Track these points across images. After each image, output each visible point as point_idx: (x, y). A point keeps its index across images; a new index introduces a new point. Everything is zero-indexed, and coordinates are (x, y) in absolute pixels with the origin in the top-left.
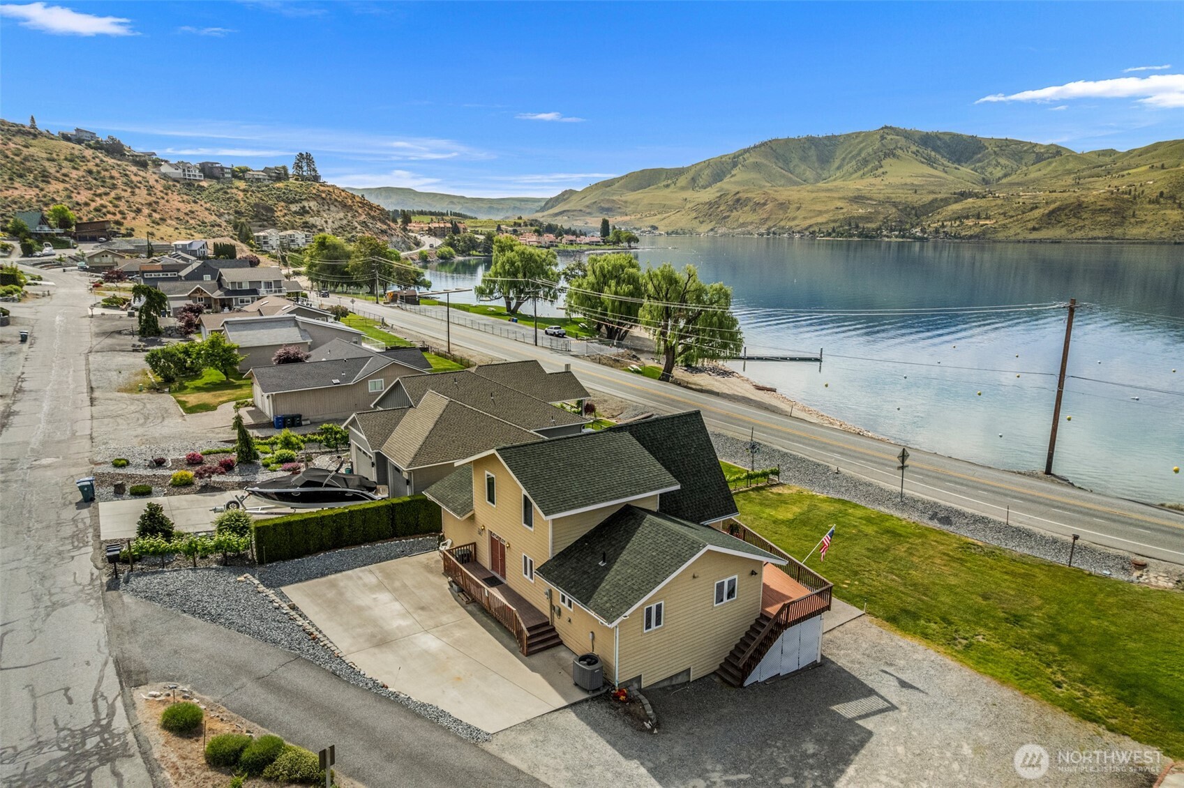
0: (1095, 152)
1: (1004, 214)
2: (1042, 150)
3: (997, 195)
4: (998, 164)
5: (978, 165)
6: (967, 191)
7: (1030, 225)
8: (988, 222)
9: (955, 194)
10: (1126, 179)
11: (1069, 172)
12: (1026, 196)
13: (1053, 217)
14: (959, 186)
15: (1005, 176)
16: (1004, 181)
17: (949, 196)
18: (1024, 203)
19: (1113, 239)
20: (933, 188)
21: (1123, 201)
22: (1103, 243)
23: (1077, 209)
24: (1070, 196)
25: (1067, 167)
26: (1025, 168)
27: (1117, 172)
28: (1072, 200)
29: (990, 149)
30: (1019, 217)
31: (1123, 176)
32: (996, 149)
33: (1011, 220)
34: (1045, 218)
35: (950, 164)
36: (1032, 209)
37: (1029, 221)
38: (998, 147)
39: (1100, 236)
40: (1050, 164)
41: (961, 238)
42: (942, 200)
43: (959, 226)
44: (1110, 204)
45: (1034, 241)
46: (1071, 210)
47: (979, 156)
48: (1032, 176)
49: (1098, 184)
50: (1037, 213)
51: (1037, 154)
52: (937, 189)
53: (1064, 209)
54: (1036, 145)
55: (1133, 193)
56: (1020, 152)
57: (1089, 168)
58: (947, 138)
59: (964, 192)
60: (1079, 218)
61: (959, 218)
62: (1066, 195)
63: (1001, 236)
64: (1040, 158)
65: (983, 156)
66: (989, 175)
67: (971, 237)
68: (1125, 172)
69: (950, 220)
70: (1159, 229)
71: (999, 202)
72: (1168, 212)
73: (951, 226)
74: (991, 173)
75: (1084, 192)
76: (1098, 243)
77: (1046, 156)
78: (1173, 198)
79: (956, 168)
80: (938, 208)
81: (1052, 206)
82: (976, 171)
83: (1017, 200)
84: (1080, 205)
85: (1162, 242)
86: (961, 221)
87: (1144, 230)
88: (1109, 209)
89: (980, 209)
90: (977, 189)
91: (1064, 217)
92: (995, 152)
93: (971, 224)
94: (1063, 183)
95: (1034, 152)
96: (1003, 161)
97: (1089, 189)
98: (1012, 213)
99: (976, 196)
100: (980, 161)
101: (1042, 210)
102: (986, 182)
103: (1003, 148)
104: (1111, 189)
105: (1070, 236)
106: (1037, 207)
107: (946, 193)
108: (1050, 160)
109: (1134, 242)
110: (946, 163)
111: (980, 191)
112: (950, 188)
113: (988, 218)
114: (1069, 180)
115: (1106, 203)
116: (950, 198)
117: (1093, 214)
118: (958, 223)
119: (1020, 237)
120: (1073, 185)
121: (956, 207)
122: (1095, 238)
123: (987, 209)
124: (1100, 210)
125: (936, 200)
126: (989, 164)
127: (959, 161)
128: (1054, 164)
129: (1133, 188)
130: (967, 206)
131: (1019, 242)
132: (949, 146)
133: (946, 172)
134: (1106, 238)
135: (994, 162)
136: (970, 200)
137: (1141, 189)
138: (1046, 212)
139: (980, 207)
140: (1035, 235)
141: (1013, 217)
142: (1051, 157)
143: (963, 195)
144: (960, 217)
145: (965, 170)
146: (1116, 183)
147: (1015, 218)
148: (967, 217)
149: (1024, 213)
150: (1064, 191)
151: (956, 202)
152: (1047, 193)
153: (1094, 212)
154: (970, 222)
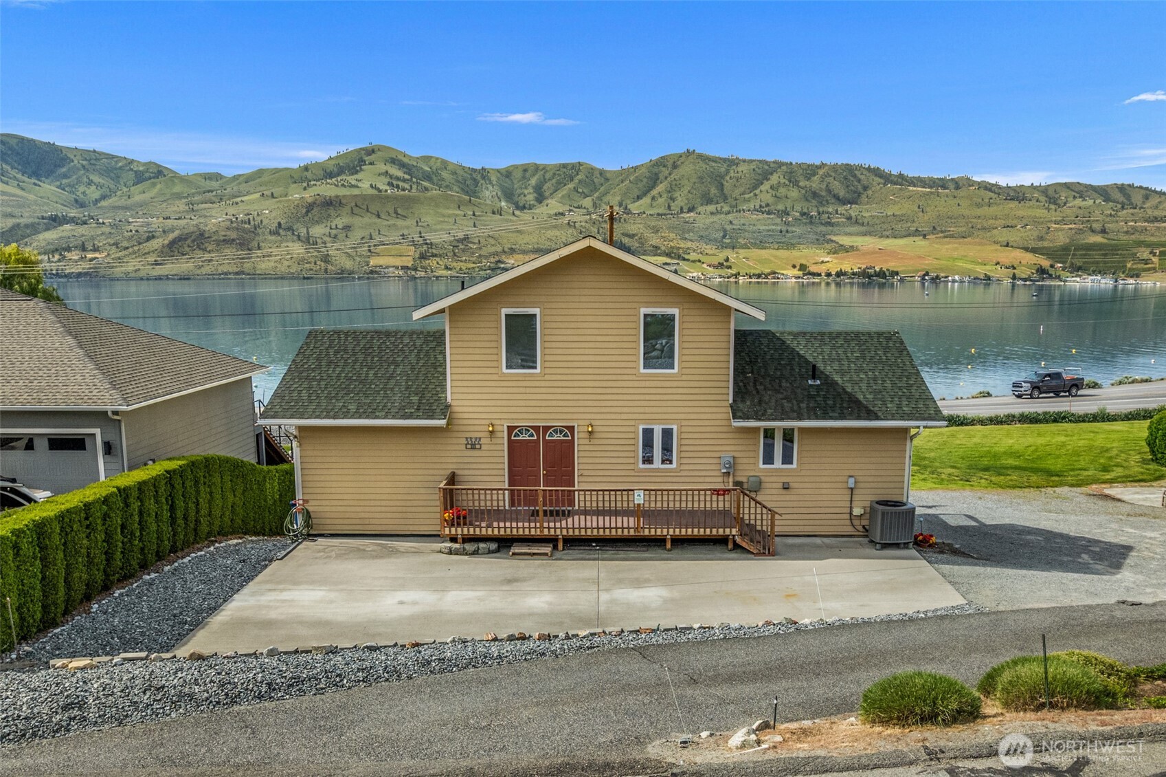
0: (201, 175)
1: (116, 244)
2: (141, 169)
3: (101, 221)
4: (90, 183)
5: (64, 181)
6: (60, 215)
7: (151, 259)
8: (97, 255)
9: (43, 218)
10: (242, 207)
11: (179, 196)
12: (137, 223)
13: (175, 247)
14: (46, 208)
15: (104, 197)
16: (103, 203)
17: (37, 220)
18: (137, 231)
19: (244, 274)
20: (9, 210)
21: (244, 230)
22: (235, 279)
23: (198, 240)
24: (189, 224)
25: (174, 191)
26: (125, 189)
27: (229, 199)
28: (192, 229)
29: (76, 162)
30: (136, 248)
31: (237, 203)
32: (84, 163)
33: (126, 252)
34: (166, 250)
35: (25, 178)
36: (148, 239)
37: (149, 253)
38: (86, 160)
39: (231, 270)
40: (154, 185)
41: (66, 276)
42: (27, 226)
43: (59, 261)
44: (233, 235)
45: (159, 278)
46: (193, 241)
47: (64, 170)
48: (138, 198)
49: (214, 211)
50: (156, 244)
51: (136, 172)
52: (16, 212)
53: (186, 239)
54: (132, 161)
55: (252, 223)
56: (116, 169)
57: (199, 193)
58: (13, 142)
59: (56, 216)
60: (204, 250)
61: (57, 250)
62: (182, 222)
63: (118, 271)
64: (140, 178)
65: (69, 170)
66: (82, 196)
67: (79, 275)
68: (238, 200)
69: (45, 253)
70: (286, 263)
71: (106, 230)
72: (290, 244)
73: (49, 261)
74: (84, 193)
75: (202, 220)
76: (229, 279)
77: (147, 175)
78: (290, 229)
79: (35, 184)
80: (23, 237)
81: (171, 236)
82: (64, 189)
83: (129, 228)
84: (202, 235)
85: (292, 277)
86: (61, 255)
87: (272, 264)
88: (233, 240)
89: (83, 239)
90: (73, 213)
91: (187, 249)
92: (83, 166)
93: (76, 258)
94: (175, 208)
95: (132, 170)
96: (96, 178)
97: (206, 216)
98: (125, 244)
99: (72, 221)
100: (65, 176)
101: (160, 240)
102: (80, 204)
103: (93, 162)
104: (228, 217)
105: (199, 272)
106: (153, 237)
107: (30, 217)
108: (152, 180)
109: (266, 277)
110: (19, 176)
111: (77, 215)
112: (35, 211)
113: (95, 250)
114: (181, 206)
115: (228, 233)
116: (38, 224)
117: (218, 245)
118: (57, 257)
119: (142, 274)
120: (187, 211)
121: (51, 235)
122: (226, 274)
123: (93, 238)
124: (224, 240)
125: (18, 225)
126: (79, 182)
127: (36, 174)
128: (159, 186)
129: (251, 217)
130: (65, 234)
131: (142, 279)
132: (18, 154)
133: (23, 189)
134: (237, 273)
135: (85, 179)
136: (67, 227)
137: (258, 219)
138: (166, 242)
139: (83, 235)
140: (159, 271)
141: (127, 248)
142: (154, 178)
143: (56, 221)
144: (60, 249)
145: (48, 188)
146: (231, 210)
147: (131, 250)
148: (69, 249)
149: (140, 244)
150: (179, 219)
151: (47, 229)
152: (161, 219)
153: (218, 243)
154: (74, 256)
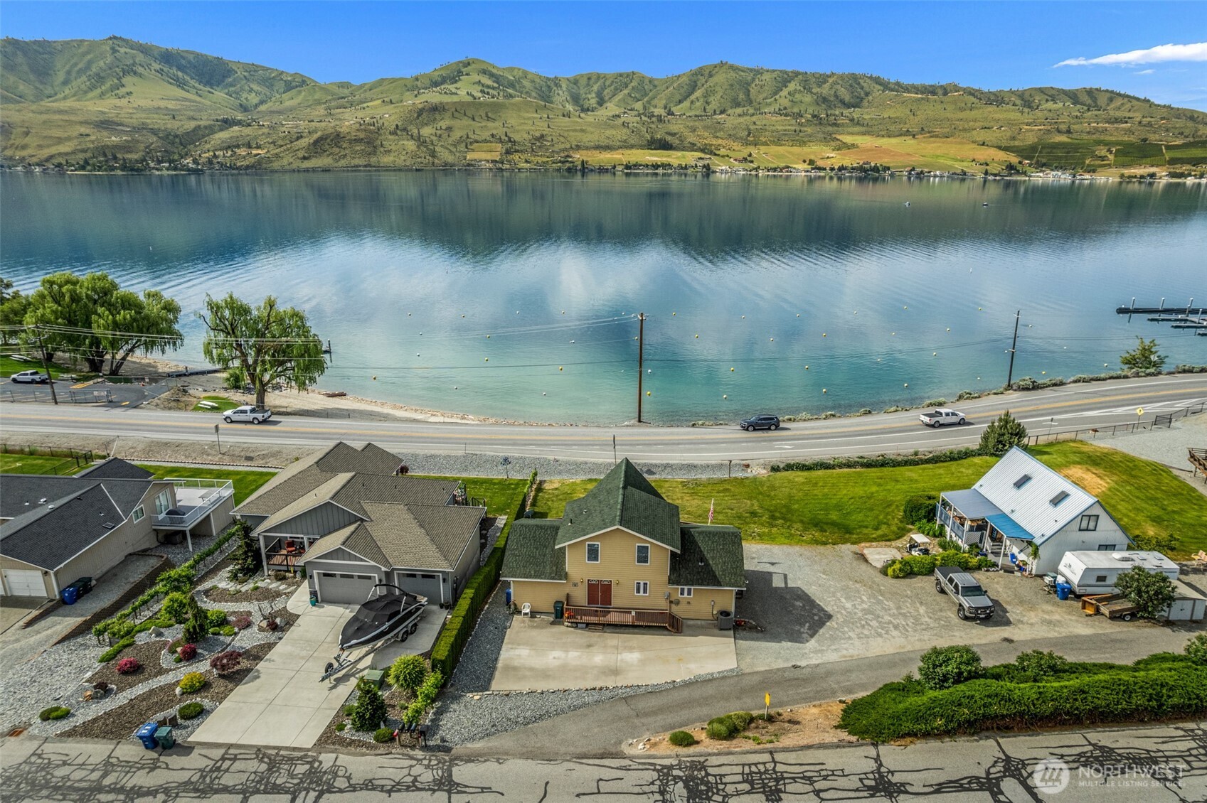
0: (335, 84)
1: (273, 143)
2: (289, 79)
3: (261, 123)
4: (251, 90)
5: (231, 89)
6: (230, 118)
7: (301, 154)
8: (260, 151)
9: (217, 121)
10: (368, 111)
11: (319, 102)
12: (289, 125)
13: (319, 146)
14: (218, 112)
15: (262, 102)
16: (263, 108)
17: (212, 123)
18: (289, 132)
19: (371, 167)
20: (192, 114)
21: (371, 131)
22: (364, 171)
23: (337, 138)
24: (328, 126)
25: (316, 98)
26: (278, 96)
27: (358, 105)
28: (331, 131)
29: (239, 73)
30: (289, 146)
31: (364, 108)
32: (245, 74)
33: (282, 149)
34: (312, 147)
35: (201, 87)
36: (298, 139)
37: (298, 150)
38: (246, 71)
39: (361, 163)
40: (300, 92)
41: (237, 169)
42: (206, 127)
43: (232, 156)
44: (362, 135)
45: (307, 170)
46: (332, 140)
47: (230, 80)
48: (288, 104)
49: (347, 115)
50: (304, 142)
51: (285, 81)
52: (197, 115)
53: (326, 139)
54: (282, 73)
55: (376, 125)
56: (270, 79)
57: (334, 99)
58: (191, 57)
59: (227, 119)
60: (340, 147)
61: (229, 147)
62: (323, 124)
63: (276, 165)
64: (289, 87)
65: (234, 80)
66: (245, 101)
67: (247, 167)
68: (365, 105)
69: (221, 150)
70: (403, 158)
71: (266, 130)
72: (406, 142)
73: (224, 156)
74: (246, 99)
75: (338, 123)
76: (360, 171)
77: (294, 84)
78: (405, 130)
79: (210, 92)
80: (204, 136)
81: (315, 136)
82: (231, 96)
83: (284, 129)
84: (338, 135)
85: (407, 170)
86: (232, 151)
87: (391, 158)
88: (362, 139)
89: (248, 138)
90: (240, 117)
91: (327, 147)
92: (245, 77)
93: (244, 153)
94: (317, 113)
95: (282, 79)
96: (255, 87)
97: (340, 120)
98: (280, 142)
99: (239, 123)
100: (232, 85)
101: (307, 140)
102: (245, 109)
103: (252, 73)
104: (358, 120)
105: (336, 165)
106: (302, 137)
107: (208, 120)
108: (298, 89)
109: (387, 169)
110: (197, 85)
111: (243, 118)
112: (210, 115)
113: (258, 147)
114: (321, 111)
115: (358, 134)
116: (214, 126)
117: (350, 143)
118: (230, 153)
119: (294, 166)
120: (326, 115)
121: (224, 135)
122: (357, 166)
123: (256, 138)
124: (355, 140)
125: (199, 126)
126: (242, 89)
127: (209, 83)
128: (303, 93)
129: (375, 120)
130: (235, 134)
131: (294, 171)
132: (195, 67)
133: (201, 96)
134: (365, 166)
135: (247, 88)
136: (236, 128)
137: (381, 122)
138: (311, 141)
139: (248, 135)
140: (307, 164)
141: (282, 146)
142: (299, 86)
143: (227, 123)
144: (232, 146)
145: (219, 94)
146: (360, 114)
147: (285, 147)
148: (238, 147)
149: (291, 142)
150: (321, 121)
151: (221, 130)
152: (307, 122)
153: (351, 141)
154: (242, 152)
